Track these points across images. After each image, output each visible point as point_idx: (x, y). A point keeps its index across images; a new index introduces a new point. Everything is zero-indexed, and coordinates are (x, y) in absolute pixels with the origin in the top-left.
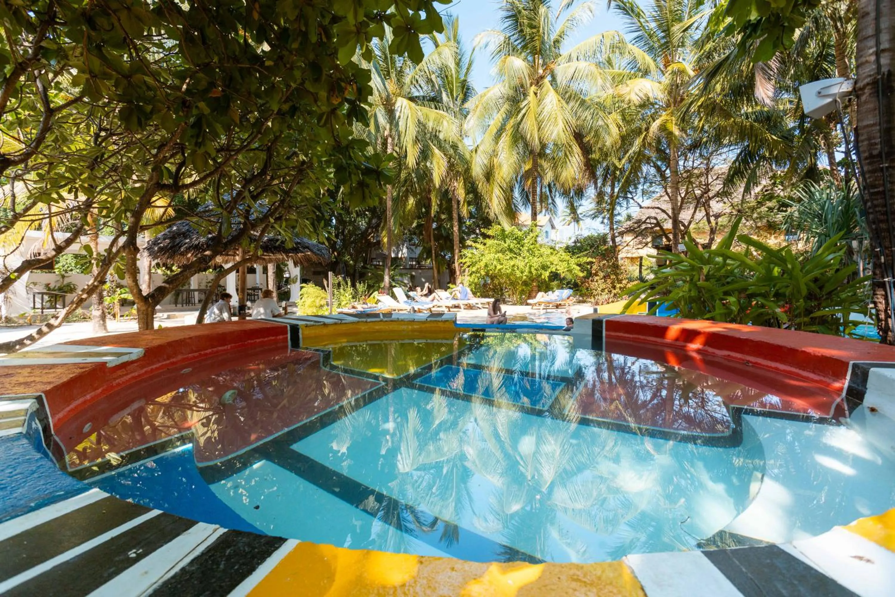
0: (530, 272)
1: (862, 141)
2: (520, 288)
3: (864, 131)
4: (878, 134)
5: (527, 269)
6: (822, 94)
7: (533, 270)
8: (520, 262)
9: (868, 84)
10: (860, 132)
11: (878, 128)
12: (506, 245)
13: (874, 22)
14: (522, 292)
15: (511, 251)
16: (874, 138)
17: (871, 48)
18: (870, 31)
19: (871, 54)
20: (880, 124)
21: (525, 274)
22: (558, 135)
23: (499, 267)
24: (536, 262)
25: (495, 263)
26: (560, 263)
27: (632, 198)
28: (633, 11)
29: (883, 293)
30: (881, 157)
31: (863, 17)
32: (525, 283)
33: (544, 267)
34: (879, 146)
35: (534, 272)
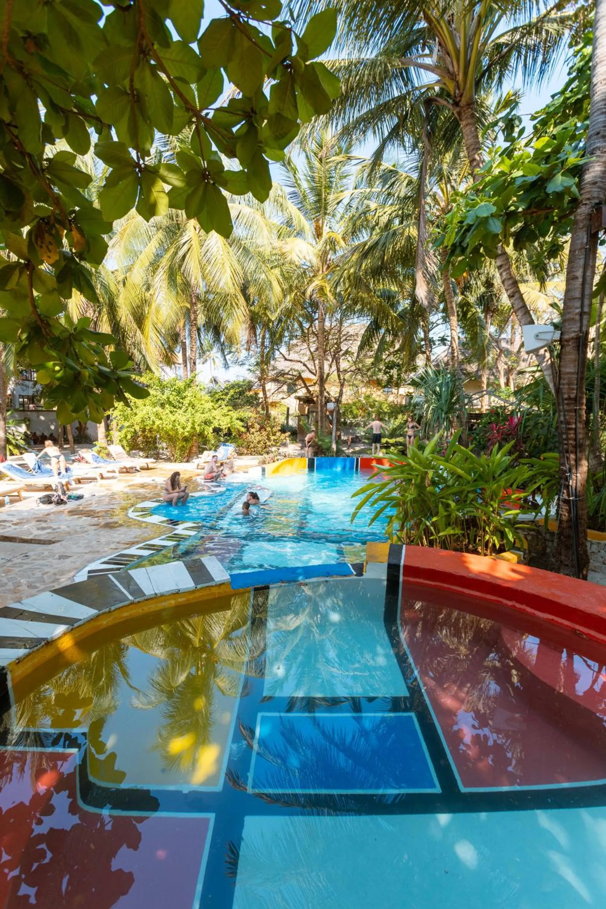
0: (193, 428)
1: (564, 384)
2: (179, 444)
3: (566, 376)
4: (576, 382)
5: (190, 425)
6: (539, 337)
7: (196, 426)
8: (181, 417)
9: (572, 338)
10: (562, 376)
11: (576, 376)
12: (164, 397)
13: (580, 287)
14: (182, 449)
15: (170, 403)
16: (573, 384)
17: (577, 308)
18: (578, 294)
19: (576, 314)
20: (578, 374)
21: (187, 429)
22: (226, 283)
23: (158, 422)
24: (199, 418)
25: (153, 418)
26: (223, 418)
27: (278, 350)
28: (289, 164)
29: (567, 508)
30: (576, 401)
31: (573, 279)
32: (186, 439)
33: (207, 423)
34: (575, 392)
35: (198, 429)
